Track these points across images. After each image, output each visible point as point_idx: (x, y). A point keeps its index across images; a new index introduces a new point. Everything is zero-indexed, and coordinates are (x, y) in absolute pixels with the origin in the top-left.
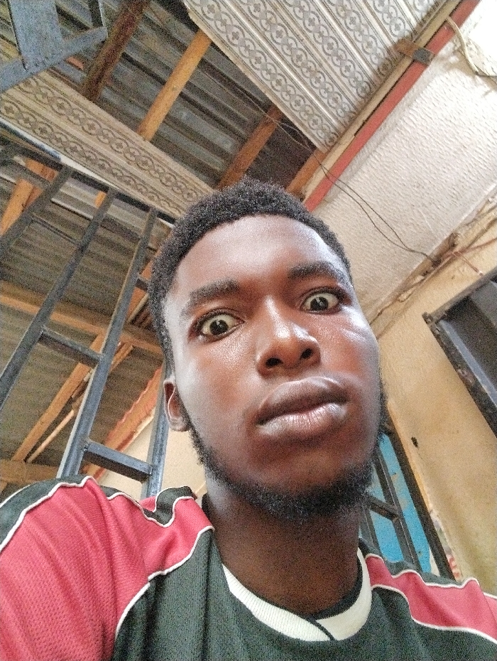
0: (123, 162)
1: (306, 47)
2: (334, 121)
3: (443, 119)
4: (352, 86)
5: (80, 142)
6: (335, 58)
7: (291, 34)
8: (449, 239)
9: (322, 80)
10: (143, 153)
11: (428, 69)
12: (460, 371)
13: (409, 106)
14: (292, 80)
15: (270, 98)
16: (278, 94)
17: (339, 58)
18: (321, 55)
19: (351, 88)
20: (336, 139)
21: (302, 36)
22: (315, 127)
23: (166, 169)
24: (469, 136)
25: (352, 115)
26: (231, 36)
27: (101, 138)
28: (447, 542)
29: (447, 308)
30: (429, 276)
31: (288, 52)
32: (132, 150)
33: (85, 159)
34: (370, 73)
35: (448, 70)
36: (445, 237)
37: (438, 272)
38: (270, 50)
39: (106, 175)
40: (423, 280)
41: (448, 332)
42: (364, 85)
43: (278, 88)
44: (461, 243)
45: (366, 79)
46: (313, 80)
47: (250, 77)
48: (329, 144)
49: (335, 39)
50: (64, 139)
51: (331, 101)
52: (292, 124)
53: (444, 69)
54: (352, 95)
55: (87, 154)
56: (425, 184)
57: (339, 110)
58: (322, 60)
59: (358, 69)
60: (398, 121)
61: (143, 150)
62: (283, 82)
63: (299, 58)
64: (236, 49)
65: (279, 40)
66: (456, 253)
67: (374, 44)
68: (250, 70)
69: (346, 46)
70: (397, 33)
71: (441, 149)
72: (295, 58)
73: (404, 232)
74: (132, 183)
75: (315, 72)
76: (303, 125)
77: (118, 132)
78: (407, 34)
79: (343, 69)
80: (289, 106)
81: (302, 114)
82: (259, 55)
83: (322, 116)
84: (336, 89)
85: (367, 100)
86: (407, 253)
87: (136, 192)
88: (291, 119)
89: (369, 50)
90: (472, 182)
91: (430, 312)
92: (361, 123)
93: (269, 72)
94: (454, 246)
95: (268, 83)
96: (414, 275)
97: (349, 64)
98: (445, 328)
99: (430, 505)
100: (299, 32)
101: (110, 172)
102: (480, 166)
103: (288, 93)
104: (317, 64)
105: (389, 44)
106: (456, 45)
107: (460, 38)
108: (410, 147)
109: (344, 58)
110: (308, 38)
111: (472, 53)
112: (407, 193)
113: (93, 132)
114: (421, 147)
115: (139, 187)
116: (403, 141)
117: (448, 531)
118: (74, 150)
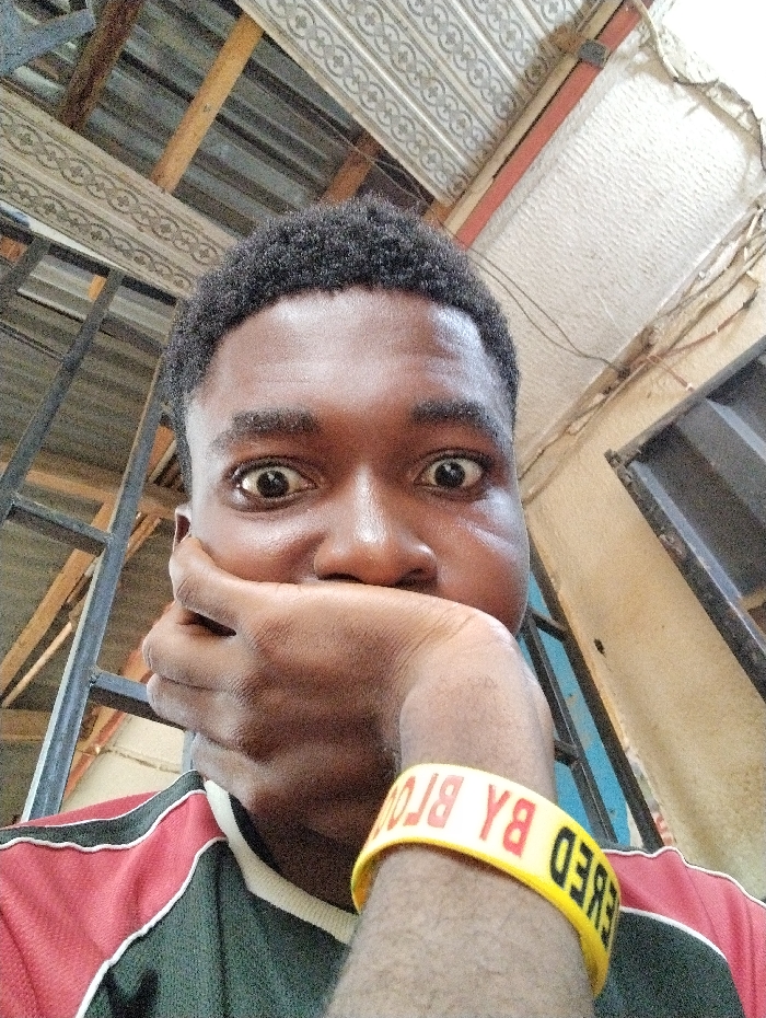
0: (131, 228)
1: (413, 40)
2: (461, 157)
3: (627, 152)
4: (485, 100)
5: (60, 198)
6: (458, 57)
7: (388, 19)
8: (641, 337)
9: (440, 91)
10: (162, 213)
11: (602, 73)
12: (663, 537)
13: (575, 131)
14: (392, 91)
15: (361, 122)
16: (372, 115)
17: (465, 57)
18: (435, 52)
19: (484, 105)
20: (464, 185)
21: (406, 23)
22: (432, 165)
23: (200, 237)
24: (667, 177)
25: (490, 147)
26: (293, 23)
27: (93, 189)
28: (651, 794)
29: (641, 442)
30: (613, 395)
31: (385, 48)
32: (144, 209)
33: (68, 223)
34: (514, 81)
35: (633, 75)
36: (636, 334)
37: (626, 388)
38: (357, 46)
39: (104, 249)
40: (603, 401)
41: (644, 479)
42: (505, 99)
43: (372, 105)
44: (660, 342)
45: (507, 89)
46: (426, 93)
47: (327, 89)
48: (455, 193)
49: (457, 27)
50: (32, 193)
51: (454, 125)
52: (395, 162)
53: (627, 74)
54: (488, 116)
55: (72, 216)
56: (603, 252)
57: (468, 140)
58: (439, 61)
59: (494, 73)
60: (559, 156)
61: (162, 207)
62: (379, 96)
63: (403, 57)
64: (302, 43)
65: (370, 29)
66: (653, 358)
67: (518, 35)
68: (327, 77)
69: (475, 39)
70: (552, 16)
71: (625, 199)
72: (396, 58)
73: (574, 328)
74: (147, 260)
75: (429, 80)
76: (412, 163)
77: (122, 181)
78: (568, 18)
79: (472, 74)
80: (390, 134)
81: (411, 146)
82: (338, 52)
83: (442, 149)
84: (462, 107)
85: (510, 122)
86: (579, 359)
87: (153, 274)
88: (394, 155)
89: (511, 45)
90: (673, 248)
91: (615, 449)
92: (502, 161)
93: (356, 80)
94: (648, 346)
95: (356, 98)
96: (590, 394)
97: (480, 66)
98: (639, 474)
99: (625, 741)
100: (401, 17)
101: (110, 243)
102: (685, 223)
103: (388, 113)
104: (430, 66)
105: (541, 35)
106: (643, 36)
107: (649, 23)
108: (578, 195)
109: (473, 56)
110: (415, 26)
111: (668, 48)
112: (576, 267)
113: (78, 180)
114: (595, 196)
115: (159, 267)
116: (568, 187)
117: (652, 778)
118: (50, 209)
